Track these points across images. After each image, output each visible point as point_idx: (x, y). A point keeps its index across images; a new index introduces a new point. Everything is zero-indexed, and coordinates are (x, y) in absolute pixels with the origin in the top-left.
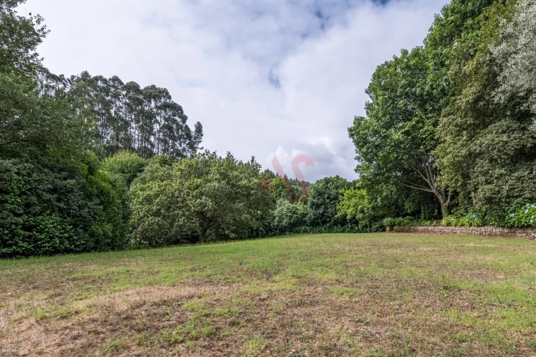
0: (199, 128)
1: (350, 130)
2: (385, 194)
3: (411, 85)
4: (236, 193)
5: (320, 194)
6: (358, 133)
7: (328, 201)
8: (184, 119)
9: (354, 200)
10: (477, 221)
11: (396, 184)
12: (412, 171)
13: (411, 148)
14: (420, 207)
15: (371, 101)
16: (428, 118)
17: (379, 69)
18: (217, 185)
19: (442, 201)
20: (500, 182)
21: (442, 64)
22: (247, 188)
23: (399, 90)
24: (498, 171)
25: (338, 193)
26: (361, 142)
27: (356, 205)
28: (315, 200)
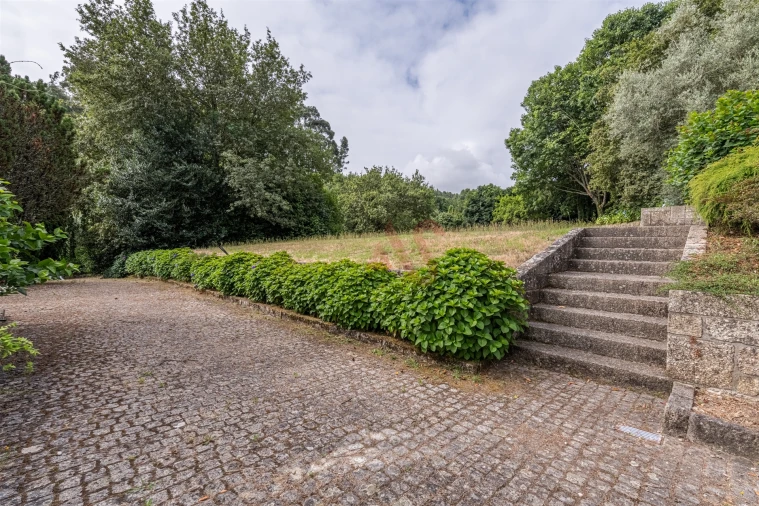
0: (345, 143)
1: (507, 142)
2: (540, 199)
3: (565, 98)
4: (405, 202)
5: (475, 202)
6: (515, 145)
7: (482, 208)
8: (331, 135)
9: (509, 206)
10: (627, 217)
11: (551, 189)
12: (568, 176)
13: (565, 154)
14: (576, 211)
15: (526, 113)
16: (582, 127)
17: (534, 85)
18: (391, 196)
19: (597, 204)
20: (643, 183)
21: (591, 85)
22: (414, 198)
23: (553, 104)
24: (640, 174)
25: (492, 201)
26: (518, 153)
27: (511, 211)
28: (470, 208)
